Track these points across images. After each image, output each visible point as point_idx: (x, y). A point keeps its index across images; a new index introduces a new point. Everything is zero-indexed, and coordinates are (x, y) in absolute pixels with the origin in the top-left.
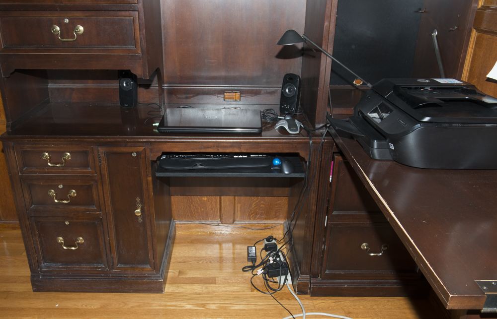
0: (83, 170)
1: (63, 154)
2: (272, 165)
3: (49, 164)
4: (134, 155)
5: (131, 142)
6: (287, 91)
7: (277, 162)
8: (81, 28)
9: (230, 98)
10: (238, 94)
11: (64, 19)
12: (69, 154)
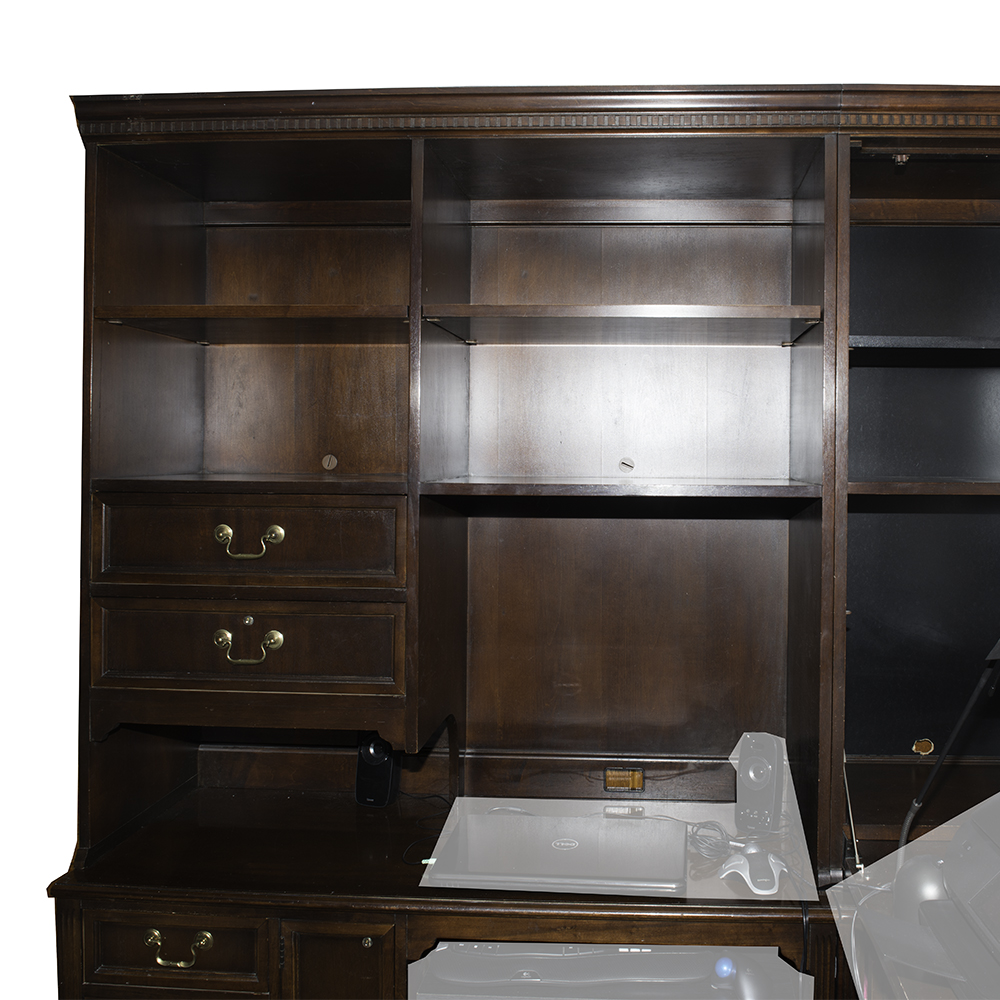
0: (238, 980)
1: (194, 933)
2: (713, 976)
3: (159, 961)
4: (368, 942)
5: (361, 910)
6: (752, 775)
7: (725, 968)
8: (280, 636)
9: (621, 784)
10: (638, 775)
11: (244, 617)
12: (209, 935)
